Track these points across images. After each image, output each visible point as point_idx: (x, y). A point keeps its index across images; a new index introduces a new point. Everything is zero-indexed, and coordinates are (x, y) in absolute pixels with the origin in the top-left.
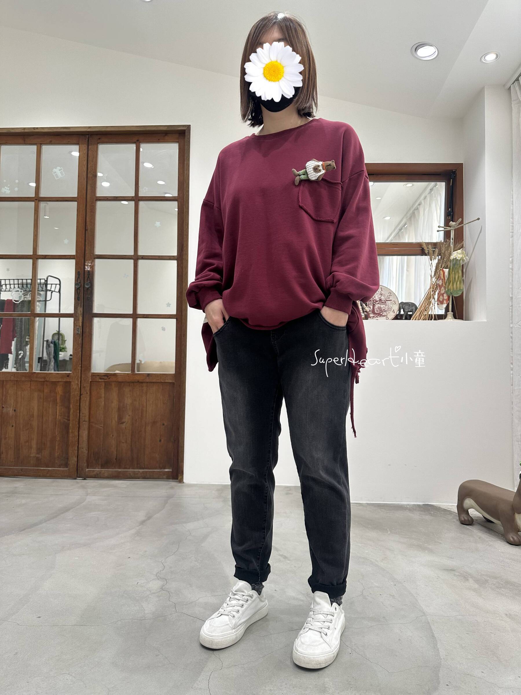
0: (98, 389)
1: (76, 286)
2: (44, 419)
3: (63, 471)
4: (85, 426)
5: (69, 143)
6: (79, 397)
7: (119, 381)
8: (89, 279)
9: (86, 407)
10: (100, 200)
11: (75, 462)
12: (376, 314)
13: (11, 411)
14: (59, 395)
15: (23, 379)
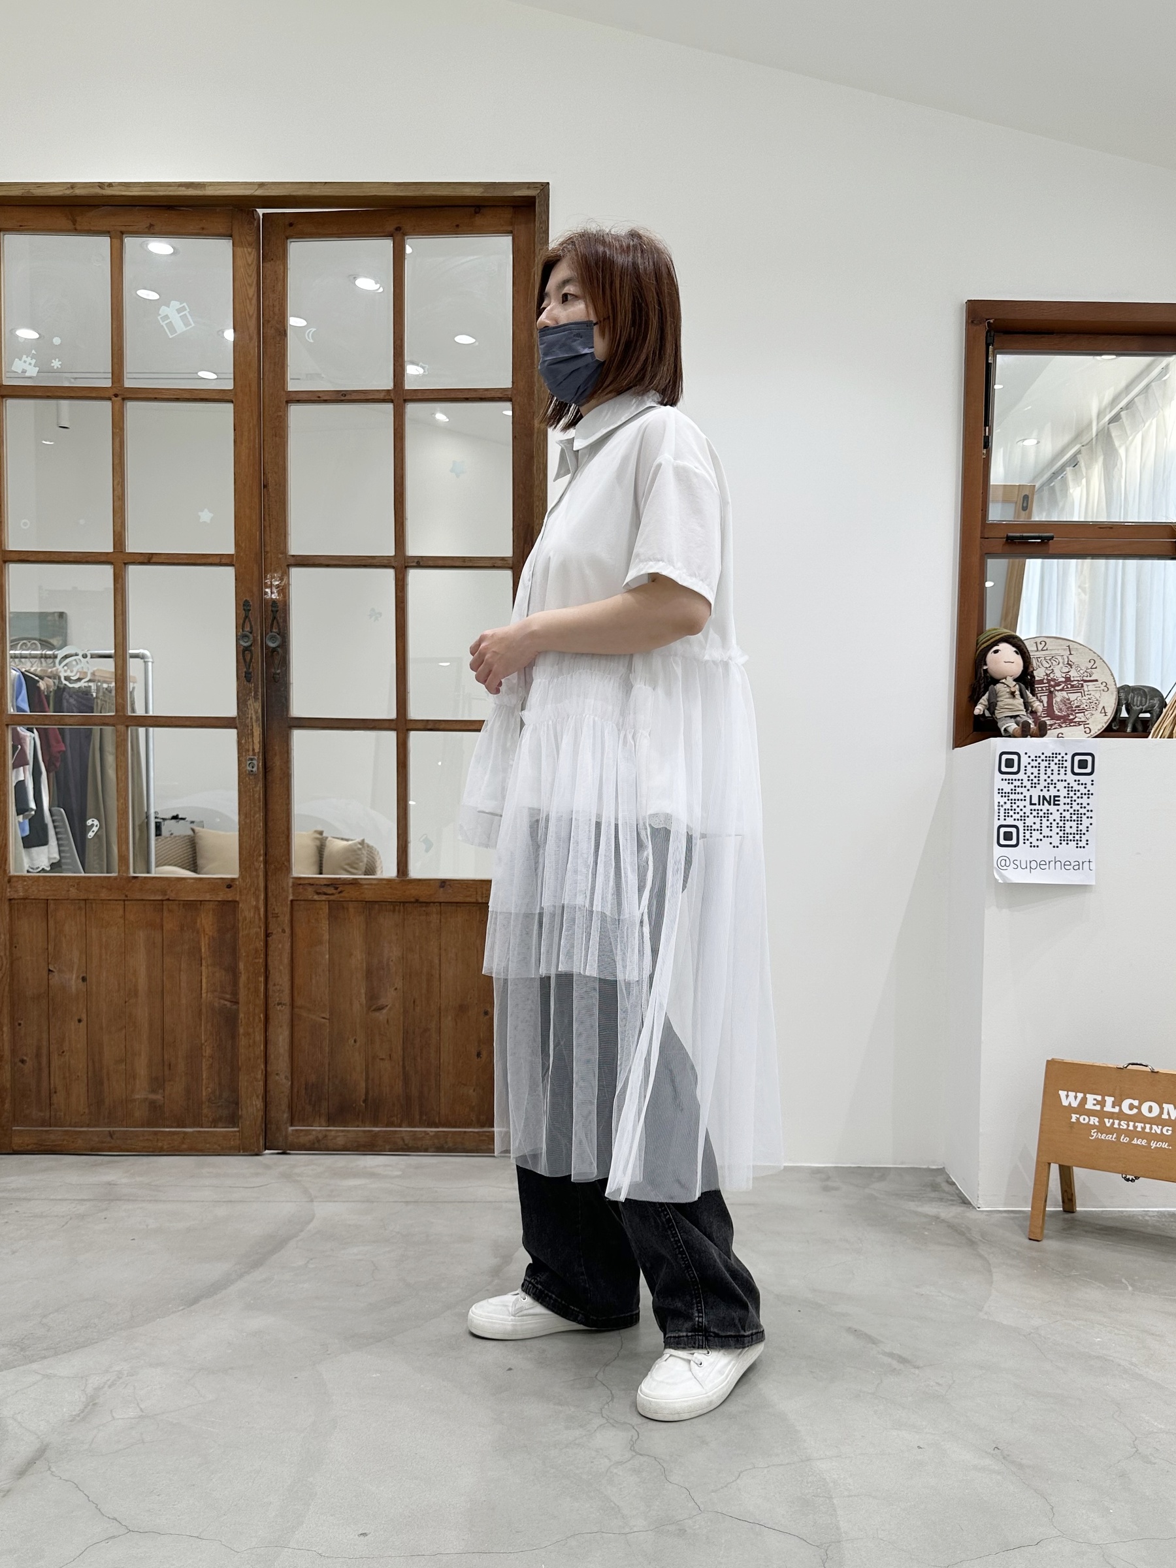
0: (313, 921)
1: (242, 643)
2: (168, 1002)
3: (225, 1136)
4: (281, 1016)
5: (205, 232)
6: (262, 943)
7: (366, 900)
8: (275, 621)
9: (281, 968)
10: (298, 401)
11: (258, 1111)
12: (1058, 718)
13: (73, 982)
14: (205, 937)
15: (104, 895)
